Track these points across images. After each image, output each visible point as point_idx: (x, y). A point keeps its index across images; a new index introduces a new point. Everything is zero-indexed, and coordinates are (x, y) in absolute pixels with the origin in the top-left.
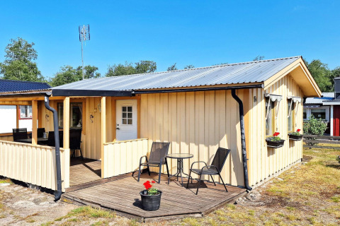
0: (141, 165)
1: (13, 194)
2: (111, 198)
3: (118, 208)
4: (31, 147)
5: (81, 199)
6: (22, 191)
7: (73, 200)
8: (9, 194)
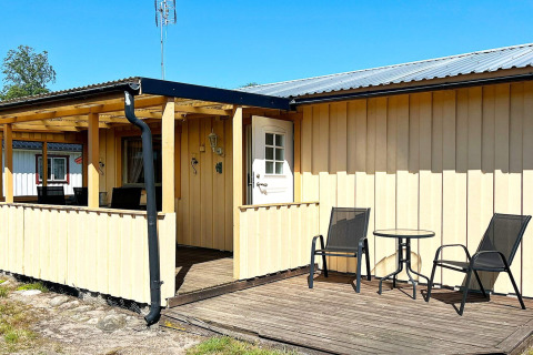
0: (314, 253)
1: (52, 311)
2: (273, 321)
3: (304, 341)
4: (87, 211)
5: (209, 322)
6: (69, 304)
7: (189, 325)
8: (44, 311)
